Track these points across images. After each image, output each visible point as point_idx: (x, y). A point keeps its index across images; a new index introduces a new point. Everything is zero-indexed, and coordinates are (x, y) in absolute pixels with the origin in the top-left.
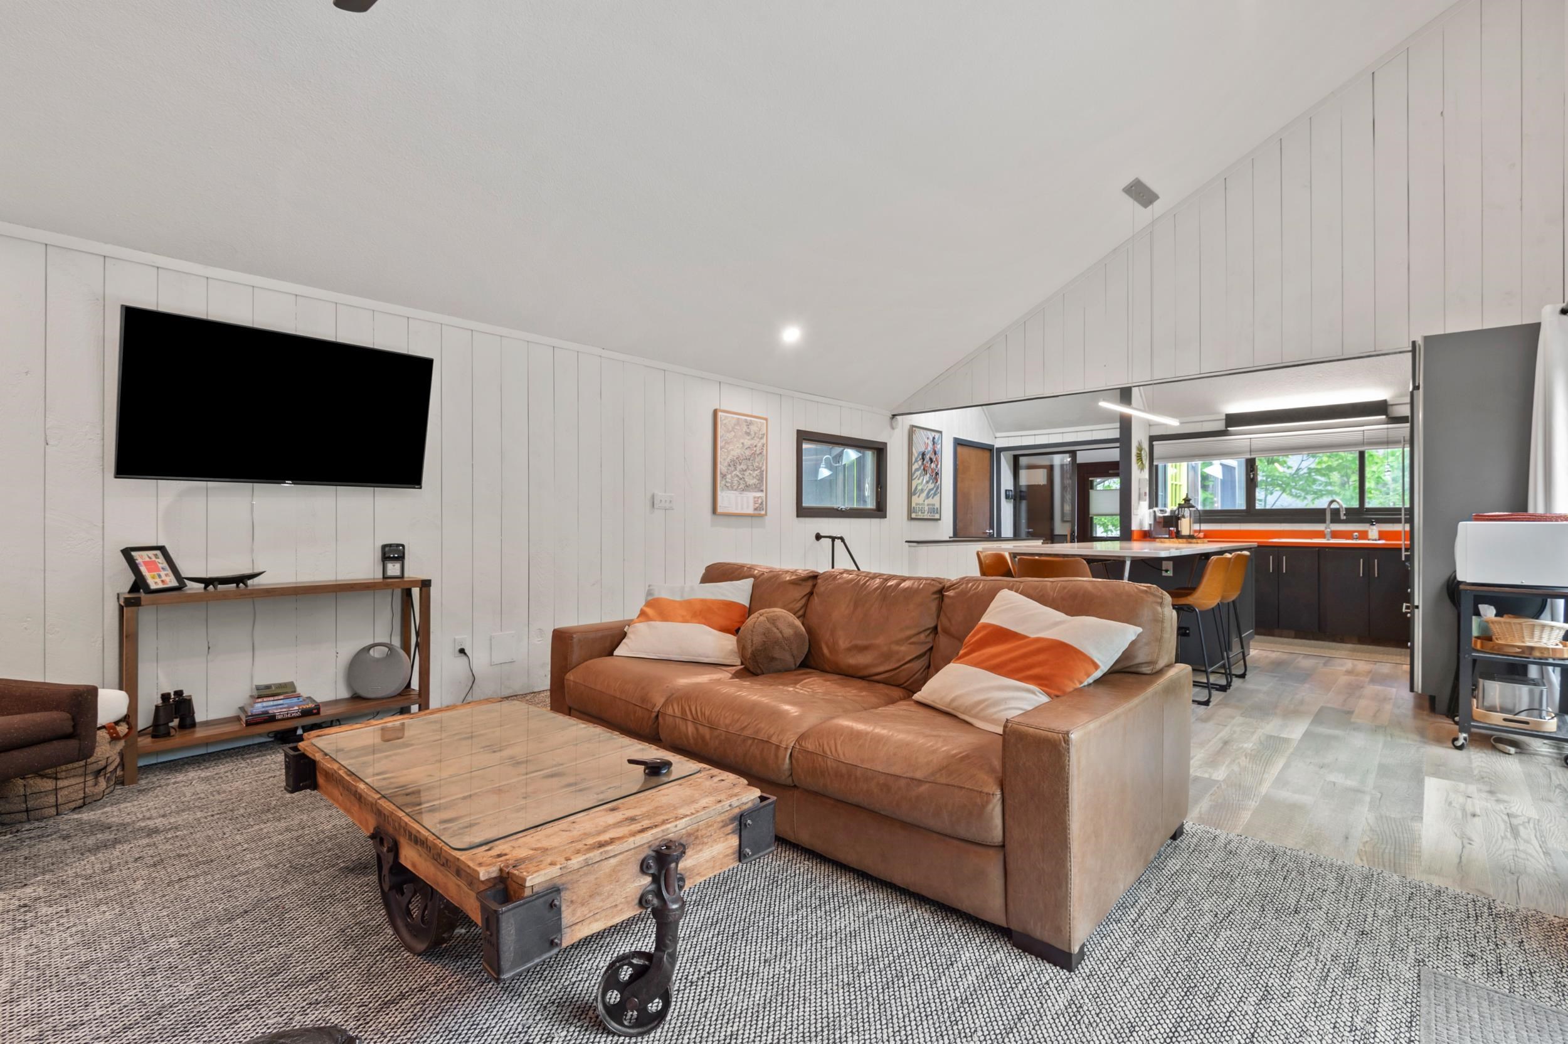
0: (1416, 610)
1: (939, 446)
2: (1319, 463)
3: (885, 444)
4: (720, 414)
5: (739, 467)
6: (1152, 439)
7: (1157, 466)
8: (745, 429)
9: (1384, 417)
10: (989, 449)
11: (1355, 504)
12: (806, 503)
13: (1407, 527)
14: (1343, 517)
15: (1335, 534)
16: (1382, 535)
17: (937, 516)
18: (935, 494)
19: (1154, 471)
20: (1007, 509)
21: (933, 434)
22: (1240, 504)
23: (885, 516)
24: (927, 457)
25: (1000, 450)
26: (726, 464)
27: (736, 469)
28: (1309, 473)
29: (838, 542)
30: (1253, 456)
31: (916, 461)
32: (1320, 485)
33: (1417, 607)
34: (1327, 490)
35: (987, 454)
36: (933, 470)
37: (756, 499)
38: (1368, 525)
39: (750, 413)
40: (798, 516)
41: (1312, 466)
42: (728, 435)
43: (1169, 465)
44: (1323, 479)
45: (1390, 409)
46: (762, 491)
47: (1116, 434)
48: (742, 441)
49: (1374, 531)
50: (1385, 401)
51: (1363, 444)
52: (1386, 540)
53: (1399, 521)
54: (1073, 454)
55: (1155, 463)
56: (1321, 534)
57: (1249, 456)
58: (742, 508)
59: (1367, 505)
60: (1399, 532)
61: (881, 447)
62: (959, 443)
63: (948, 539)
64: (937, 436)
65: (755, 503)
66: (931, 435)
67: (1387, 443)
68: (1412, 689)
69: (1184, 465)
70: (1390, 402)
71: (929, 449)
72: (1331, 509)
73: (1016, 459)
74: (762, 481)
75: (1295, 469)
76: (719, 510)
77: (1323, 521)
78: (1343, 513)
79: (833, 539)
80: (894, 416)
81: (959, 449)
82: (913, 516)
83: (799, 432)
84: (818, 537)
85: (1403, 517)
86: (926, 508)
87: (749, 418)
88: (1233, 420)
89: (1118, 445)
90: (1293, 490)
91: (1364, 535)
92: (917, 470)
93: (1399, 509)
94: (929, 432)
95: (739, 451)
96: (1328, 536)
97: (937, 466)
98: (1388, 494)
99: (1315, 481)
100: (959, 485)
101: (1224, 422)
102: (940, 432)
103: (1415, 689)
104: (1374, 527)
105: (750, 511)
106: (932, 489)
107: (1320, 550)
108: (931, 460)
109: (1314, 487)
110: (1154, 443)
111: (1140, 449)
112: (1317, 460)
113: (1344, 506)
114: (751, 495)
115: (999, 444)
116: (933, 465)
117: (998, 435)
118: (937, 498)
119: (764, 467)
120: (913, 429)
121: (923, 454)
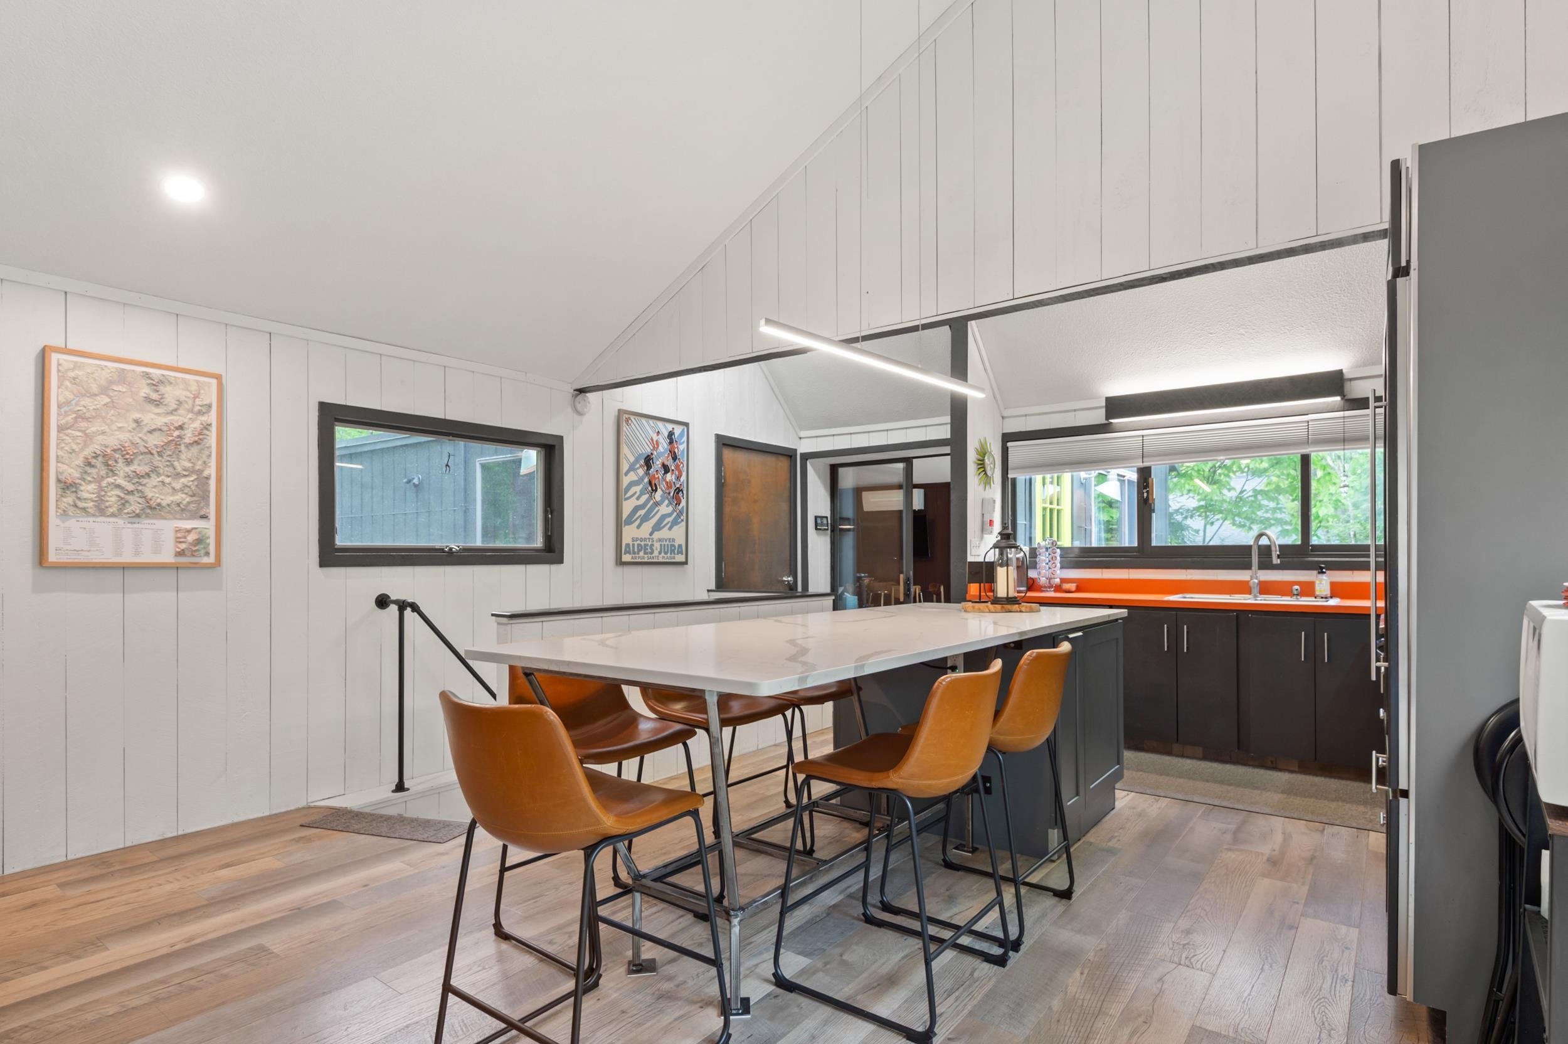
0: (1403, 801)
1: (683, 447)
2: (1269, 484)
3: (561, 438)
4: (55, 358)
5: (122, 469)
6: (1007, 438)
7: (1014, 481)
8: (145, 391)
9: (1338, 398)
10: (789, 455)
11: (1295, 539)
12: (341, 540)
13: (1381, 577)
14: (1276, 561)
15: (1266, 588)
16: (1337, 590)
17: (680, 558)
18: (675, 523)
19: (1009, 488)
20: (819, 547)
21: (670, 427)
22: (1128, 538)
23: (560, 560)
24: (657, 464)
25: (806, 457)
26: (79, 461)
27: (112, 472)
28: (1255, 496)
29: (408, 612)
30: (1146, 464)
31: (632, 468)
32: (1267, 511)
33: (1405, 794)
34: (1276, 519)
35: (784, 463)
36: (669, 485)
37: (180, 535)
38: (1315, 572)
39: (173, 363)
40: (323, 563)
41: (1258, 488)
42: (87, 401)
43: (1038, 479)
44: (1272, 505)
45: (1348, 386)
46: (204, 517)
47: (945, 433)
48: (137, 416)
49: (1323, 583)
50: (1340, 373)
51: (1307, 442)
52: (1342, 597)
53: (1365, 567)
54: (908, 461)
55: (1010, 476)
56: (1242, 588)
57: (1141, 465)
58: (137, 553)
59: (1314, 541)
60: (1366, 585)
61: (550, 442)
62: (724, 443)
63: (704, 596)
64: (678, 430)
65: (178, 541)
66: (665, 429)
67: (1345, 440)
68: (1393, 988)
69: (1067, 477)
70: (1348, 374)
71: (661, 449)
72: (1260, 547)
73: (834, 470)
74: (205, 497)
75: (1238, 491)
76: (52, 557)
77: (1247, 566)
78: (1275, 553)
79: (402, 606)
80: (582, 391)
81: (728, 453)
82: (626, 558)
83: (323, 406)
84: (382, 602)
85: (1372, 560)
86: (657, 545)
87: (156, 372)
88: (1118, 407)
89: (947, 450)
90: (1236, 518)
91: (1308, 589)
92: (633, 484)
93: (1366, 548)
94: (660, 424)
95: (124, 437)
96: (1256, 590)
97: (678, 478)
98: (1348, 522)
99: (1260, 507)
100: (727, 509)
101: (1104, 410)
102: (686, 425)
103: (1400, 989)
104: (1324, 577)
105: (167, 557)
106: (670, 515)
107: (1240, 617)
108: (666, 469)
109: (1259, 513)
110: (1009, 444)
111: (983, 453)
112: (1265, 481)
113: (1277, 543)
114: (168, 527)
115: (803, 447)
116: (669, 477)
117: (803, 434)
118: (679, 530)
119: (212, 471)
120: (623, 417)
121: (648, 461)
